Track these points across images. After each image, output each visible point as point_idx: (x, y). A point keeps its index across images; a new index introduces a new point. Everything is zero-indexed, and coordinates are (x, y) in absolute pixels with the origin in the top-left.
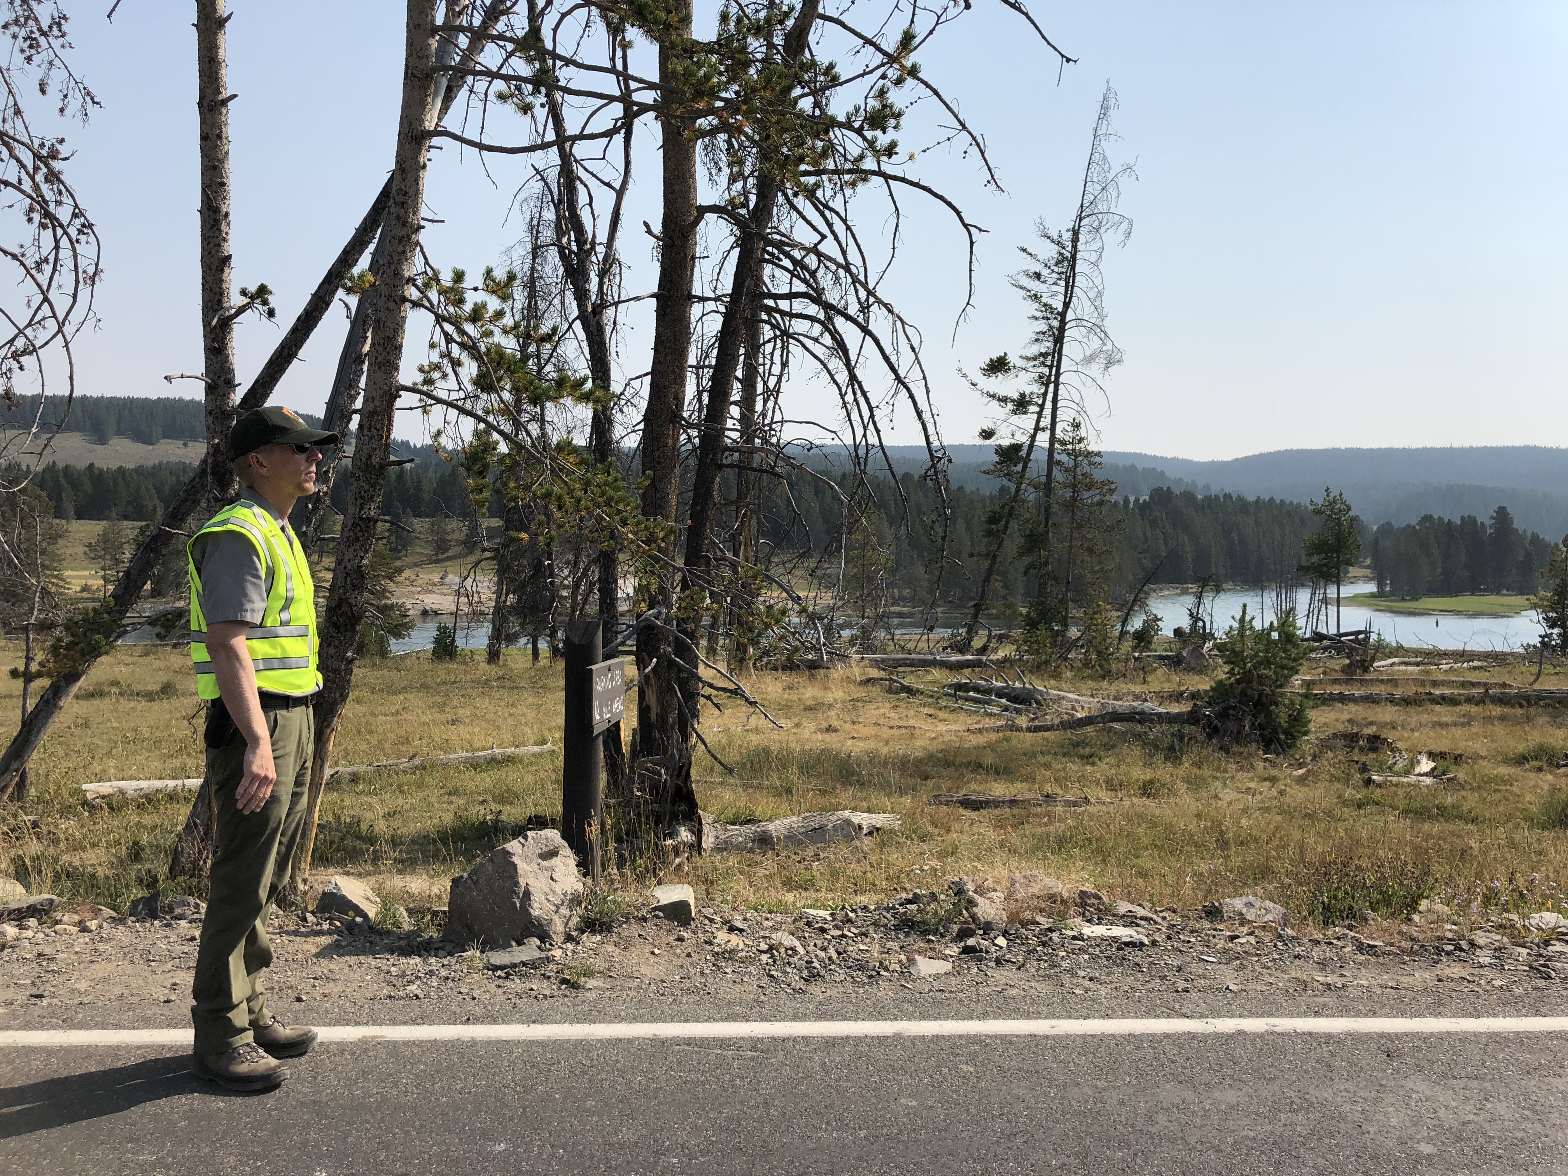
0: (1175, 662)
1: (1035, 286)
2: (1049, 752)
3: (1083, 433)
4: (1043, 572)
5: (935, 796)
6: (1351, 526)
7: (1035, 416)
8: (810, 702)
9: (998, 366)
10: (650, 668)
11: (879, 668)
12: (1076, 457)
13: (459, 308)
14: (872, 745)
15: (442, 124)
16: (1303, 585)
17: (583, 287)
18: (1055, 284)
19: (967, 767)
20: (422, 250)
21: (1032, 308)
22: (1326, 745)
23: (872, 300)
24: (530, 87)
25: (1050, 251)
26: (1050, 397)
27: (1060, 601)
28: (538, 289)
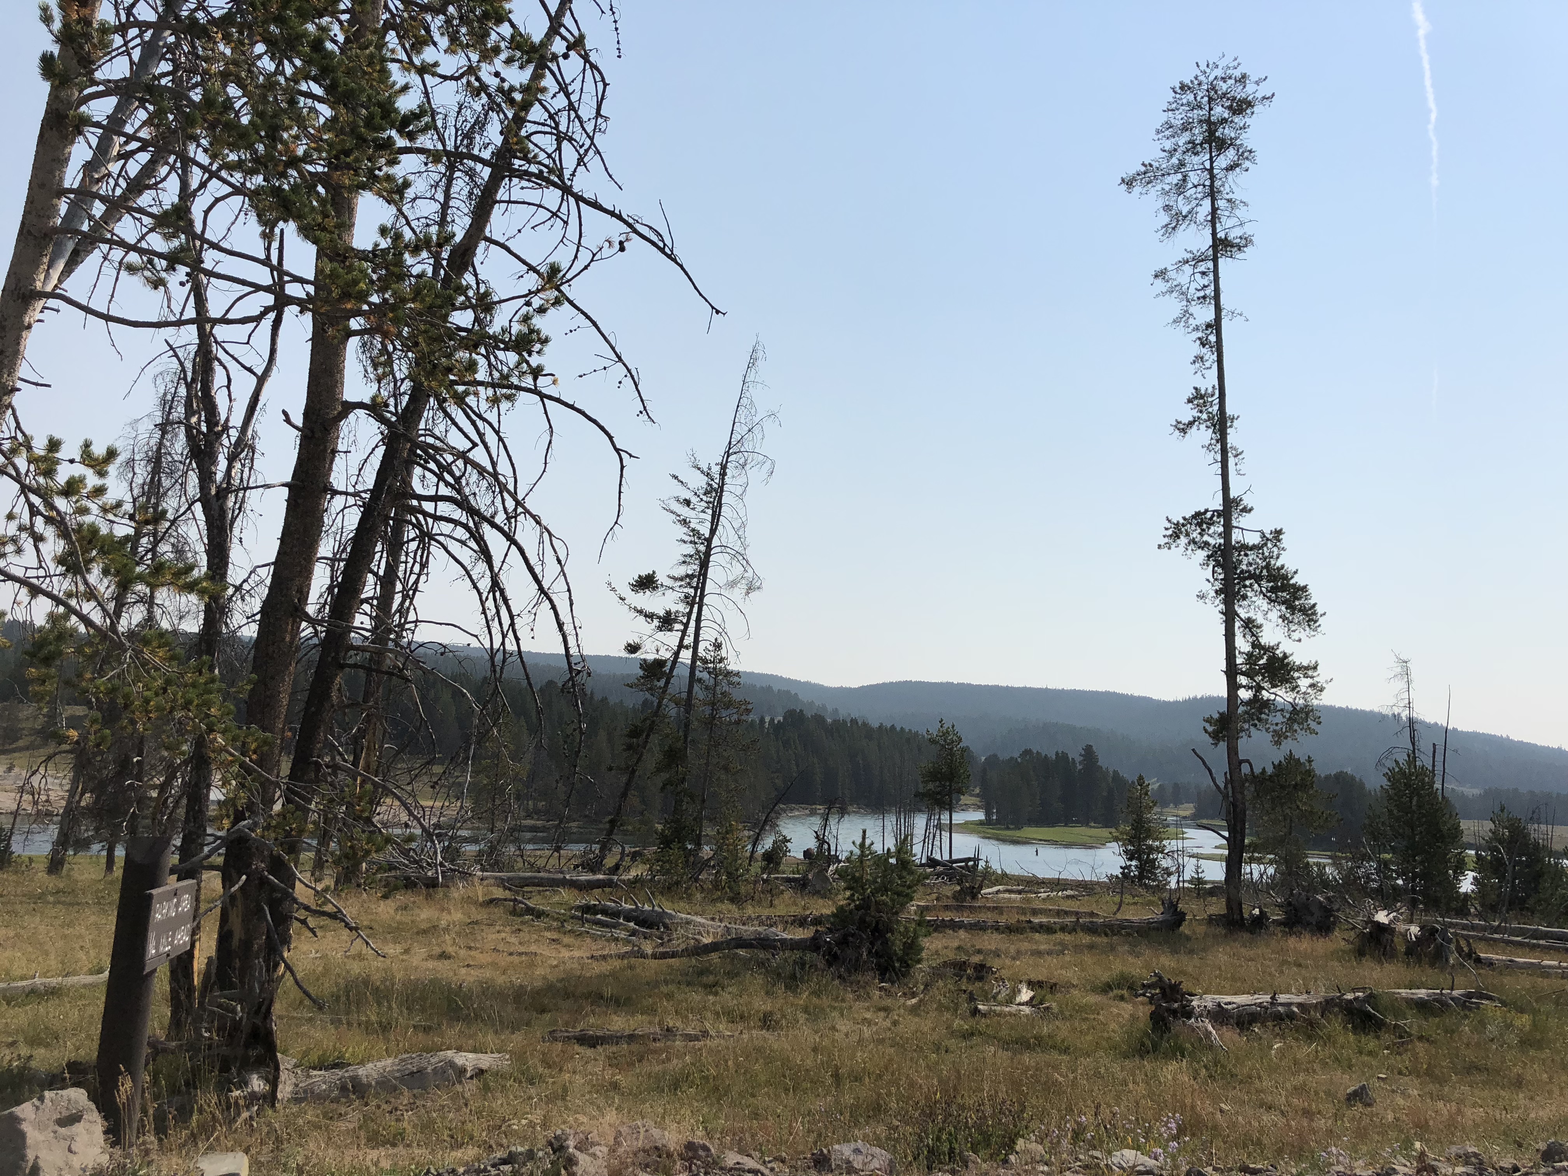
0: (801, 885)
1: (685, 511)
2: (673, 981)
3: (723, 653)
4: (679, 789)
5: (550, 1032)
6: (962, 757)
7: (680, 634)
8: (424, 926)
9: (646, 583)
10: (237, 886)
11: (505, 888)
12: (717, 676)
13: (52, 479)
14: (488, 974)
15: (62, 286)
16: (920, 811)
17: (209, 468)
18: (703, 511)
19: (587, 998)
20: (14, 414)
21: (681, 532)
22: (937, 973)
23: (520, 510)
24: (164, 263)
25: (699, 482)
26: (694, 616)
27: (695, 819)
28: (164, 465)
